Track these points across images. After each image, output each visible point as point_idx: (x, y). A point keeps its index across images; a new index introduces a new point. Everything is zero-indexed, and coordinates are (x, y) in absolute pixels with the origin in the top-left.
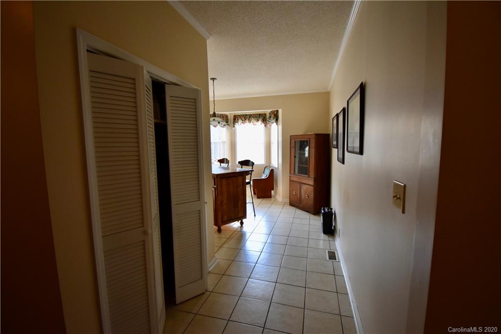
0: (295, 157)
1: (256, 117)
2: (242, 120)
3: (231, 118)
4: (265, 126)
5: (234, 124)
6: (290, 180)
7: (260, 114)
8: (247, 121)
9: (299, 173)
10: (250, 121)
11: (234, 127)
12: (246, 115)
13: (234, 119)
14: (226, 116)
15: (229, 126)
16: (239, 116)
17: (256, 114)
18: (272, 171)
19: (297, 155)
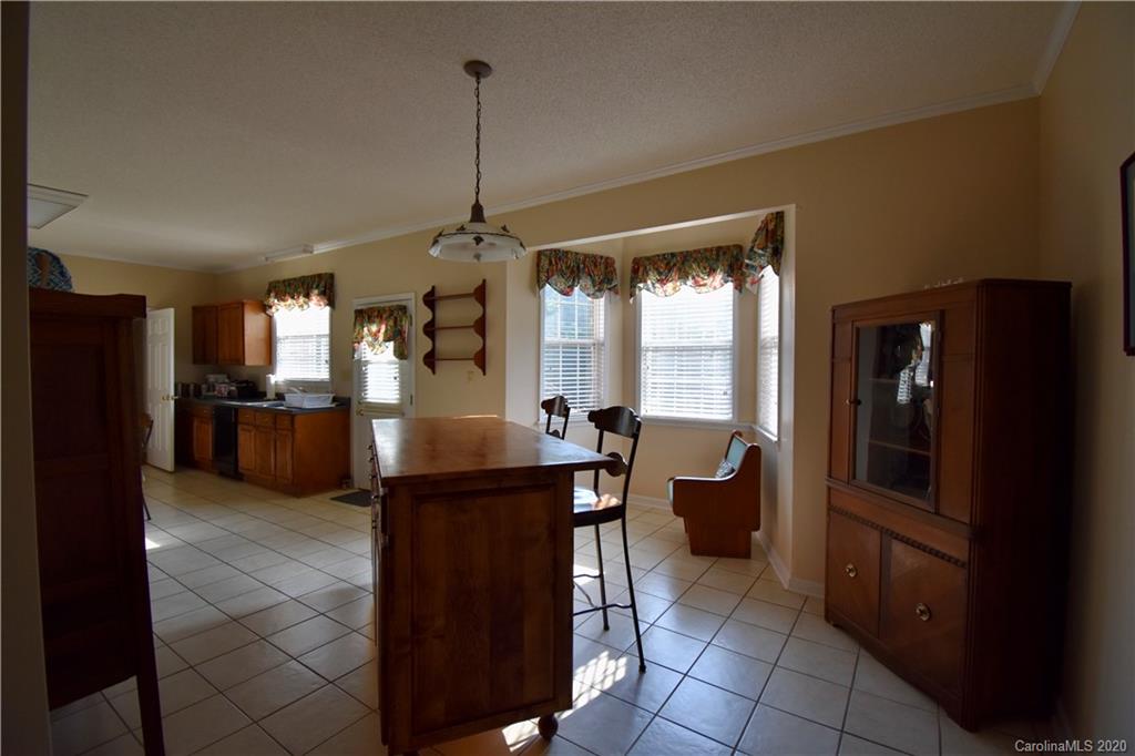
0: (856, 402)
1: (707, 259)
2: (660, 274)
3: (622, 266)
4: (739, 287)
5: (633, 286)
6: (830, 508)
7: (719, 248)
8: (674, 274)
9: (871, 479)
10: (684, 276)
11: (632, 295)
12: (673, 255)
13: (635, 271)
14: (608, 263)
15: (617, 293)
16: (648, 259)
17: (706, 250)
18: (753, 455)
19: (866, 395)
